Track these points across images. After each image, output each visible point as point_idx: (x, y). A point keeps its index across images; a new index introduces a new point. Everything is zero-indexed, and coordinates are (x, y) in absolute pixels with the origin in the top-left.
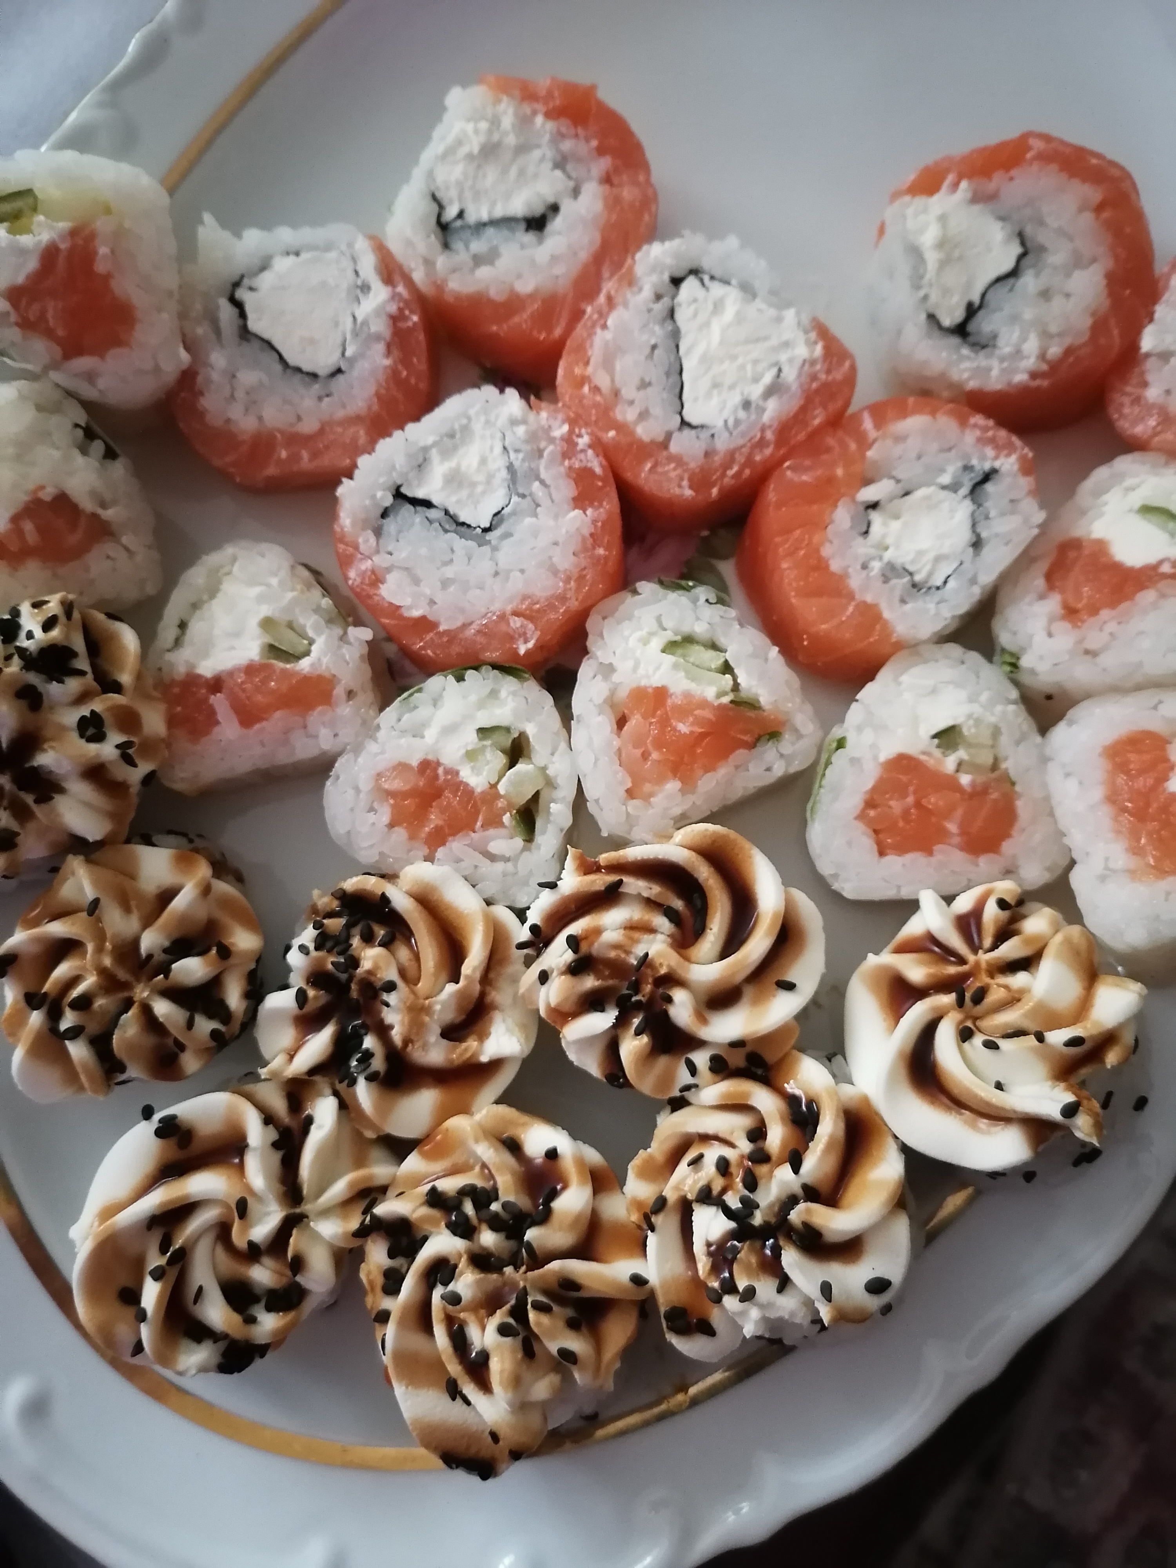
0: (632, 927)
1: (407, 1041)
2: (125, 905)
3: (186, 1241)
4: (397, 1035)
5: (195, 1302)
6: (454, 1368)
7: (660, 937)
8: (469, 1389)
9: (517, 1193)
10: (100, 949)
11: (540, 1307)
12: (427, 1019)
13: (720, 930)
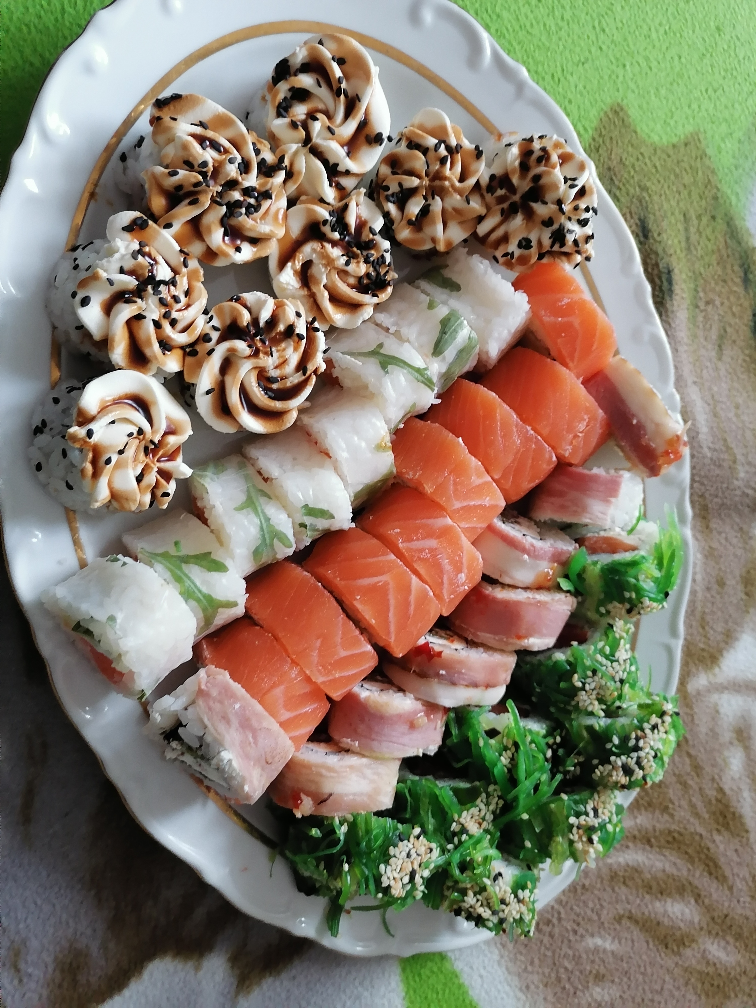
0: (285, 362)
1: (323, 247)
2: (457, 211)
3: (340, 101)
4: (328, 246)
5: (317, 80)
6: (210, 134)
7: (272, 367)
8: (198, 130)
9: (240, 222)
10: (453, 186)
11: (198, 184)
12: (324, 262)
13: (253, 391)
